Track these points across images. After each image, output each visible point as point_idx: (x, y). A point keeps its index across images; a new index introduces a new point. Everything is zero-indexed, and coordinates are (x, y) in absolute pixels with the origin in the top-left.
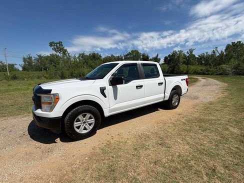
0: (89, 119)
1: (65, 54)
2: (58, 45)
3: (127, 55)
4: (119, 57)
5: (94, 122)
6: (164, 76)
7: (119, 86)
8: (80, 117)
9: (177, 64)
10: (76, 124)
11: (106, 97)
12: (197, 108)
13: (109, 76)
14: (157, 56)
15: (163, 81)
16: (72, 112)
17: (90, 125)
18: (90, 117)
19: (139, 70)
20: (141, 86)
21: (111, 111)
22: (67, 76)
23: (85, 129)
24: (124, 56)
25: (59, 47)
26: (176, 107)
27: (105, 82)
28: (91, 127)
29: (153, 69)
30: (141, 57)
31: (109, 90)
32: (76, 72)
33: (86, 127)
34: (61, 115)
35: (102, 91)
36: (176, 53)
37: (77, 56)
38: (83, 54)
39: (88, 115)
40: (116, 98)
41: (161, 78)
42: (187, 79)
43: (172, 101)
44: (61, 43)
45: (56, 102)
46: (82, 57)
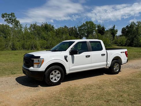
0: (58, 74)
1: (17, 25)
2: (11, 16)
3: (81, 27)
4: (72, 28)
5: (60, 76)
6: (106, 49)
7: (75, 55)
8: (53, 72)
9: (135, 36)
10: (51, 76)
11: (67, 61)
12: (134, 74)
13: (69, 49)
14: (114, 27)
15: (106, 53)
16: (49, 69)
17: (58, 77)
18: (58, 73)
19: (88, 46)
20: (89, 56)
21: (70, 70)
22: (18, 48)
23: (55, 80)
24: (78, 27)
25: (11, 18)
26: (117, 73)
27: (67, 53)
28: (59, 79)
29: (98, 45)
30: (97, 29)
31: (69, 57)
32: (28, 43)
33: (56, 78)
34: (44, 70)
35: (66, 58)
36: (134, 24)
37: (28, 27)
38: (35, 25)
39: (57, 72)
40: (73, 62)
41: (104, 51)
42: (126, 52)
43: (113, 68)
44: (14, 14)
45: (42, 63)
46: (34, 28)
